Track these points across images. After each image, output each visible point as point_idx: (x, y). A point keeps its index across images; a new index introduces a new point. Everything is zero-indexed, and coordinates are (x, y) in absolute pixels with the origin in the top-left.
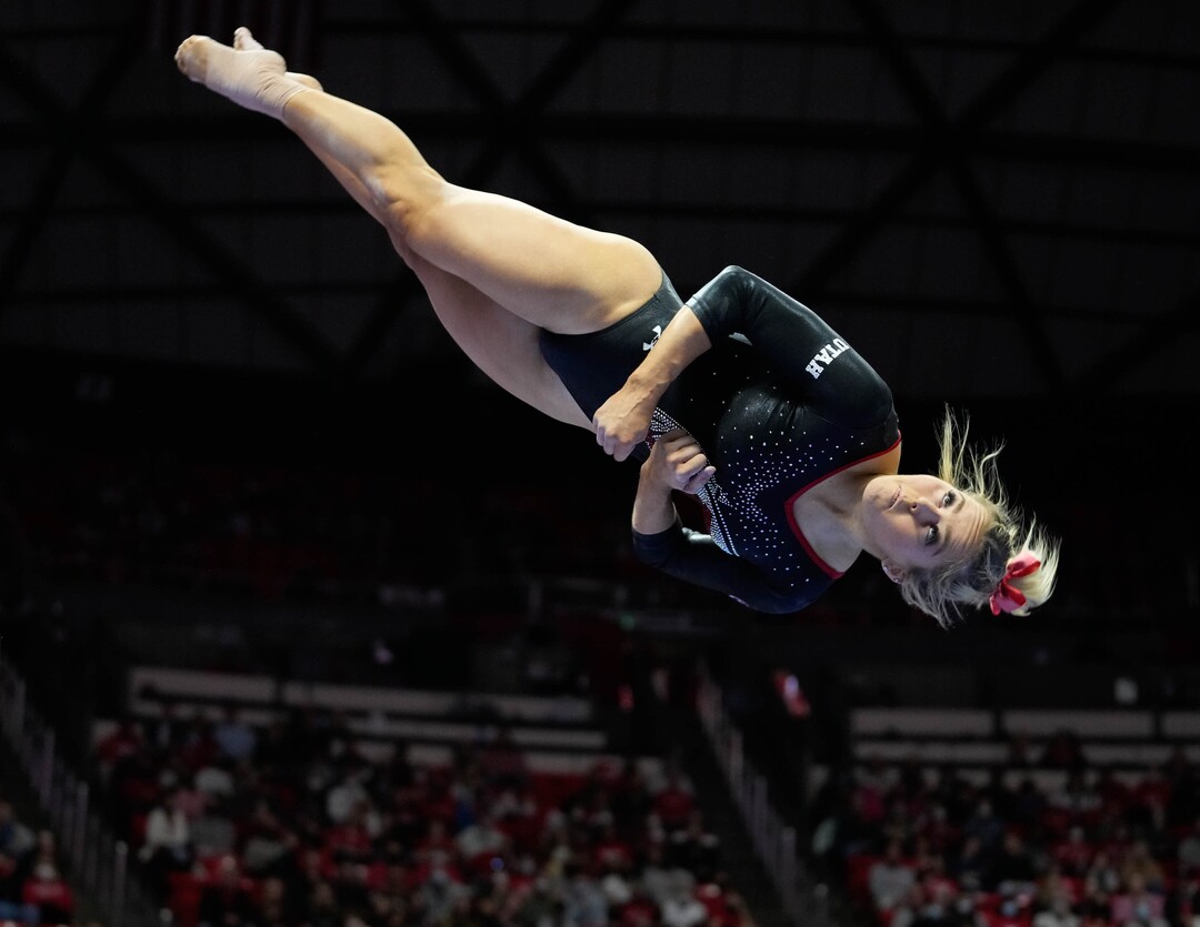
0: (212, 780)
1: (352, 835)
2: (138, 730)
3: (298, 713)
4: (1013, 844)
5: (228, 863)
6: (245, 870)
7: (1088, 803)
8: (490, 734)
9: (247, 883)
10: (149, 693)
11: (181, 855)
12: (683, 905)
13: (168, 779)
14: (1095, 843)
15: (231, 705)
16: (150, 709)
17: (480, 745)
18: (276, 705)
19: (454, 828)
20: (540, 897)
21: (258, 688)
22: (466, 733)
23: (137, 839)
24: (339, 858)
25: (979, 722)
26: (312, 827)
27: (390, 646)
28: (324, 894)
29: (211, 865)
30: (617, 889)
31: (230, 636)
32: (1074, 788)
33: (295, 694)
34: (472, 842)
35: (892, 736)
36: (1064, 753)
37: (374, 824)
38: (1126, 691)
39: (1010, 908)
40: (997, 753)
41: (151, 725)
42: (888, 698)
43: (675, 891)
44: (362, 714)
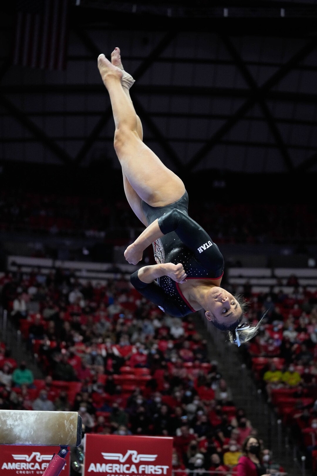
0: (32, 290)
1: (76, 308)
2: (10, 275)
3: (59, 270)
4: (277, 310)
5: (38, 316)
6: (43, 318)
7: (300, 297)
8: (119, 276)
9: (44, 322)
10: (14, 264)
11: (24, 314)
12: (177, 328)
13: (20, 290)
14: (302, 310)
15: (39, 267)
16: (14, 269)
17: (116, 280)
18: (53, 267)
19: (107, 305)
20: (134, 326)
21: (47, 262)
22: (111, 276)
23: (10, 308)
24: (72, 314)
25: (267, 272)
26: (63, 305)
27: (88, 249)
28: (67, 325)
29: (33, 317)
30: (157, 323)
31: (38, 246)
32: (296, 292)
33: (58, 264)
34: (113, 310)
35: (240, 277)
36: (293, 282)
37: (82, 304)
38: (311, 262)
39: (276, 329)
40: (273, 282)
41: (14, 274)
42: (239, 265)
43: (175, 324)
44: (79, 270)
